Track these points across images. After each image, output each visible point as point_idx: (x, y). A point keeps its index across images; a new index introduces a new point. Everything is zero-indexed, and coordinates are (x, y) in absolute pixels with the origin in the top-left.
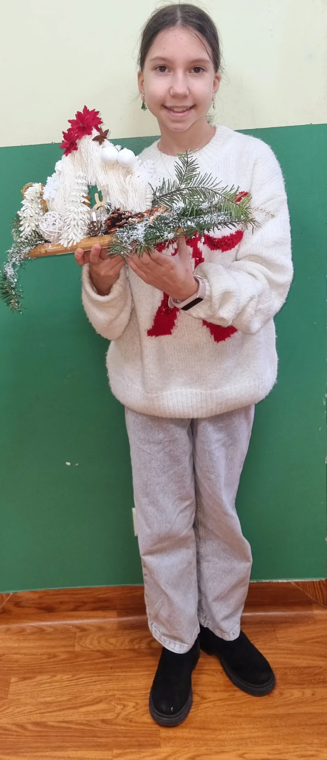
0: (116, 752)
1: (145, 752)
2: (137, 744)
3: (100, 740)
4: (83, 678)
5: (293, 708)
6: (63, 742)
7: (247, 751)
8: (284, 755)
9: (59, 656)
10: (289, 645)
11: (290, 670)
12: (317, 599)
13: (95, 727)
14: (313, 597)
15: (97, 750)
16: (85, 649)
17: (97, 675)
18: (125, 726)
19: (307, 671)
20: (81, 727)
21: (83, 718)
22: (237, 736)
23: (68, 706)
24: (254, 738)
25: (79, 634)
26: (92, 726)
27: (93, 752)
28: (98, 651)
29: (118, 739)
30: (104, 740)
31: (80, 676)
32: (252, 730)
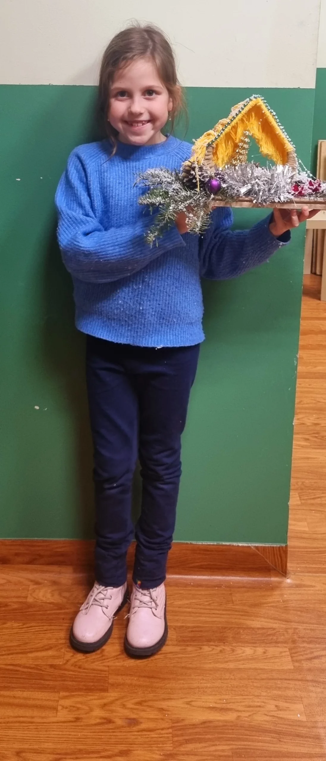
0: (62, 694)
1: (92, 696)
2: (84, 688)
3: (47, 683)
4: (34, 626)
5: (243, 664)
6: (10, 683)
7: (194, 700)
8: (231, 704)
9: (10, 605)
10: (245, 608)
11: (244, 630)
12: (276, 566)
13: (43, 671)
14: (272, 563)
15: (43, 692)
16: (38, 601)
17: (50, 625)
18: (73, 671)
19: (260, 632)
20: (30, 670)
21: (31, 663)
22: (186, 686)
23: (17, 651)
24: (202, 688)
25: (32, 587)
26: (40, 670)
27: (40, 693)
28: (50, 603)
29: (66, 683)
30: (51, 683)
31: (31, 625)
32: (202, 681)
